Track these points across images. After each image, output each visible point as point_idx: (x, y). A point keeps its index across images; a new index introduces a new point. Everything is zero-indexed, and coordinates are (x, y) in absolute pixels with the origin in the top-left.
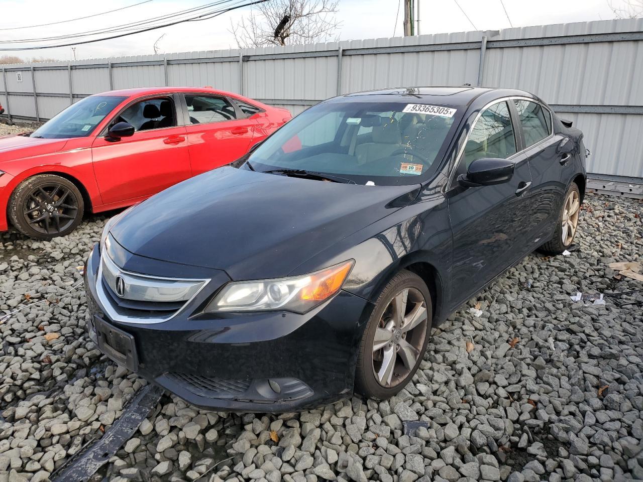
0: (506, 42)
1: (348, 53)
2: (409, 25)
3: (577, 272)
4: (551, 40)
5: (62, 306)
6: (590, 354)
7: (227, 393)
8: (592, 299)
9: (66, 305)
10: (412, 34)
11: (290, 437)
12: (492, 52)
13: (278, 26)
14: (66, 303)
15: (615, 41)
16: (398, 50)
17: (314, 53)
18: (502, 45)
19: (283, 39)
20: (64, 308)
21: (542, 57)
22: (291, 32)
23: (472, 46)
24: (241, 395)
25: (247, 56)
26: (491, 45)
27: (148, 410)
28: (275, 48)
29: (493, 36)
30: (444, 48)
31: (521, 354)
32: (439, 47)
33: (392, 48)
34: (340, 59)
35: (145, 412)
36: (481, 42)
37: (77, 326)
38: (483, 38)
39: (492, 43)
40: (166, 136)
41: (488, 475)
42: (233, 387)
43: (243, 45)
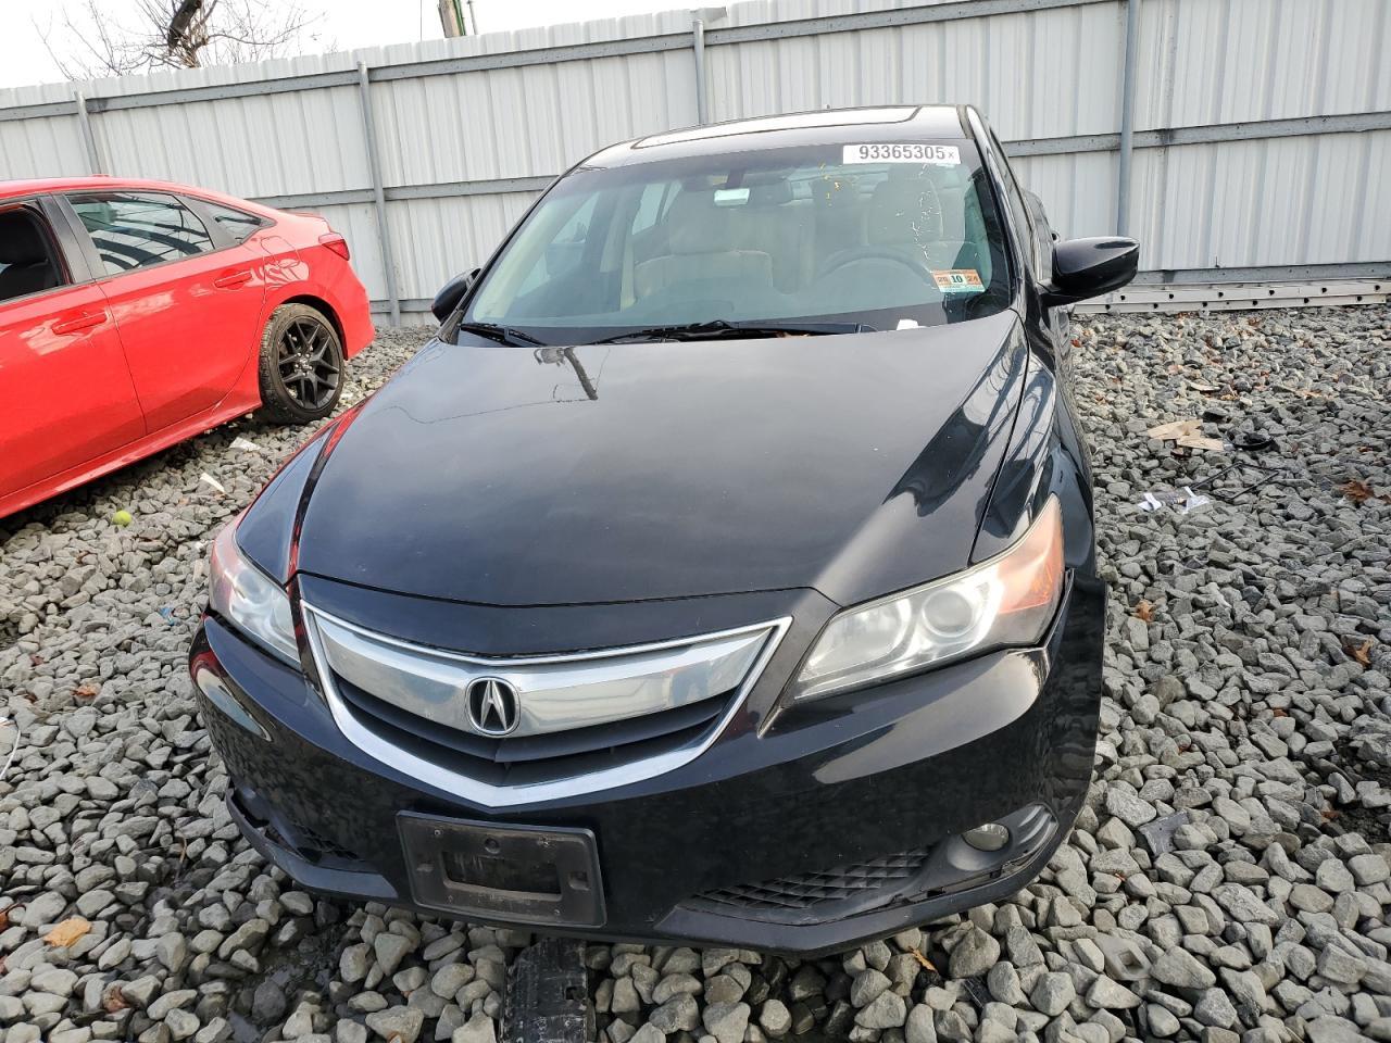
0: (742, 31)
1: (380, 75)
2: (452, 12)
3: (1111, 458)
4: (830, 22)
5: (11, 841)
6: (1283, 596)
7: (870, 893)
8: (1181, 500)
9: (19, 832)
10: (462, 32)
11: (977, 947)
12: (717, 53)
13: (174, 20)
14: (18, 828)
15: (949, 20)
16: (506, 62)
17: (293, 81)
18: (734, 37)
19: (191, 51)
20: (17, 843)
21: (819, 58)
22: (210, 32)
23: (671, 43)
24: (910, 887)
25: (98, 99)
26: (712, 39)
27: (579, 1020)
28: (171, 75)
29: (713, 20)
30: (612, 50)
31: (1180, 631)
32: (601, 48)
33: (489, 59)
34: (366, 92)
35: (575, 1028)
36: (692, 33)
37: (117, 878)
38: (696, 24)
39: (715, 34)
40: (54, 315)
41: (1372, 874)
42: (882, 875)
43: (79, 73)
